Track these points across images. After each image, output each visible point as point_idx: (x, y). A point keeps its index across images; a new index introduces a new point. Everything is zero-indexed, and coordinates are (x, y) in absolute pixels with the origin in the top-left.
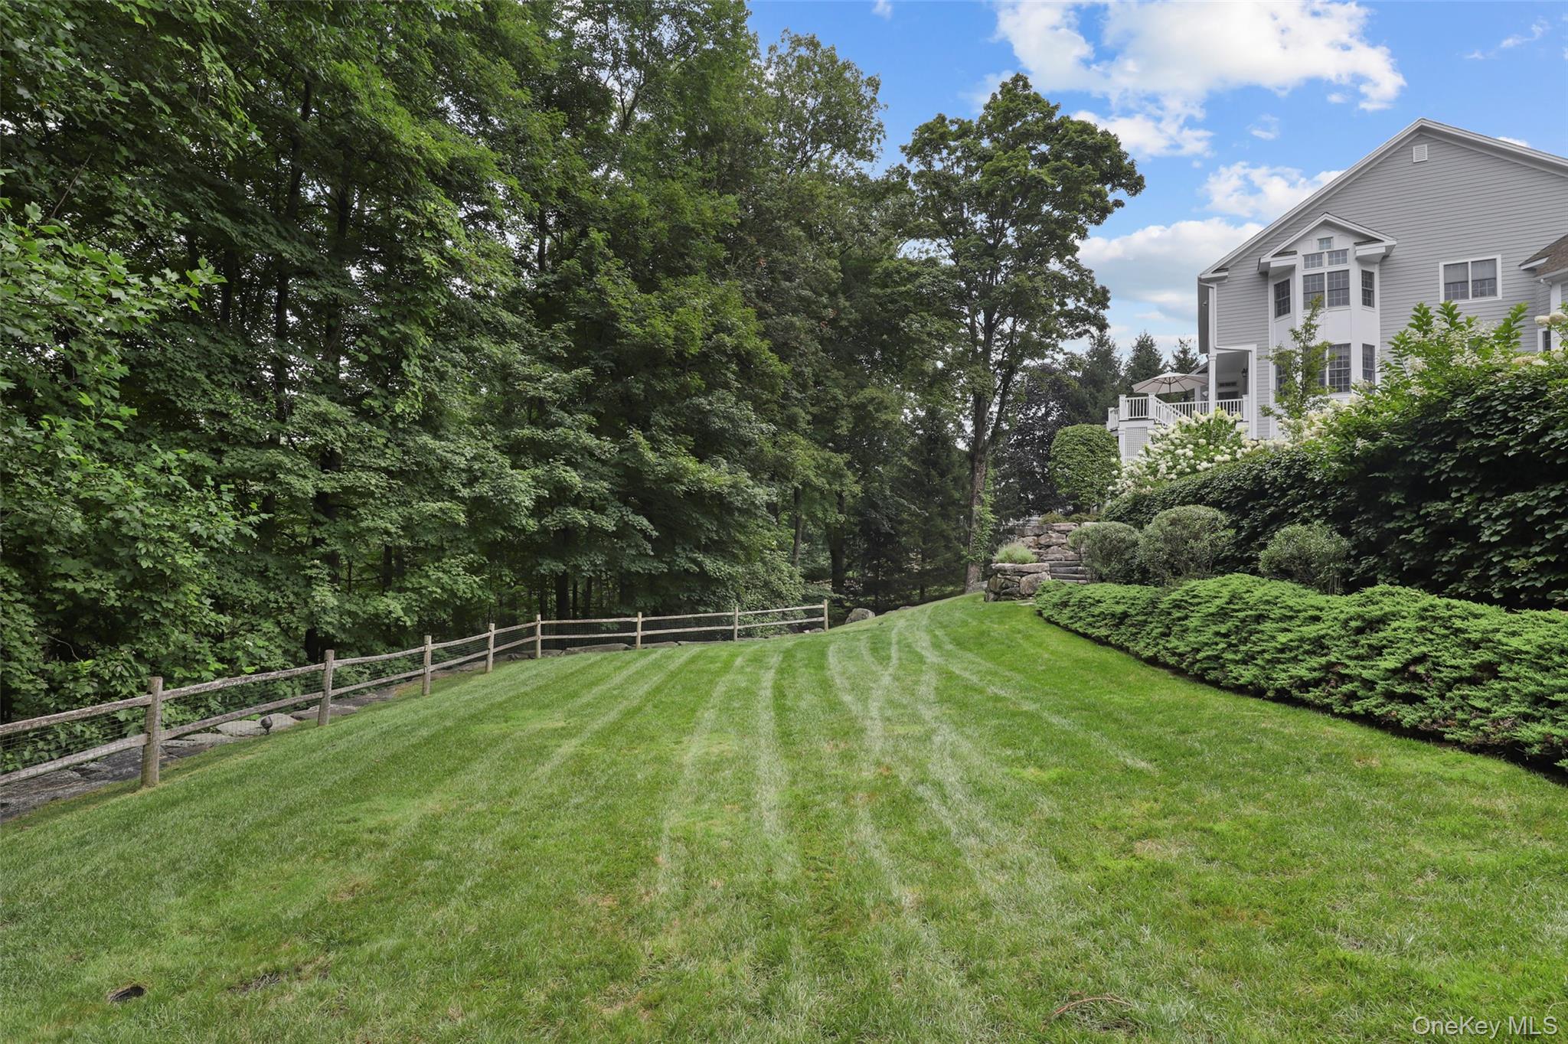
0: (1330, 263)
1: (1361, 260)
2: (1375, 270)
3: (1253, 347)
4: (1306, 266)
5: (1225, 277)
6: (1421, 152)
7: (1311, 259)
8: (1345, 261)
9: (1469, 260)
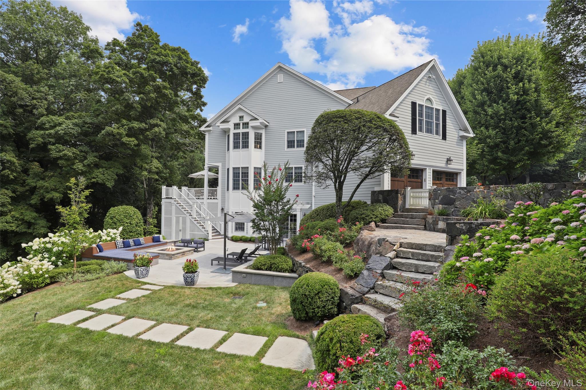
0: (243, 129)
1: (254, 128)
2: (263, 132)
3: (220, 165)
4: (234, 129)
5: (210, 131)
6: (280, 77)
7: (237, 126)
8: (248, 128)
9: (295, 130)
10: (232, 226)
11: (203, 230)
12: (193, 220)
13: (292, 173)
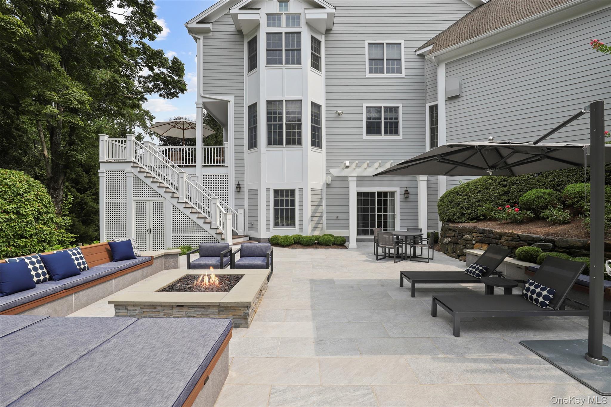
0: (287, 25)
1: (310, 24)
2: (322, 39)
3: (231, 98)
4: (269, 25)
5: (208, 31)
7: (273, 18)
8: (298, 25)
9: (385, 42)
10: (268, 217)
11: (207, 227)
12: (181, 207)
13: (380, 118)
